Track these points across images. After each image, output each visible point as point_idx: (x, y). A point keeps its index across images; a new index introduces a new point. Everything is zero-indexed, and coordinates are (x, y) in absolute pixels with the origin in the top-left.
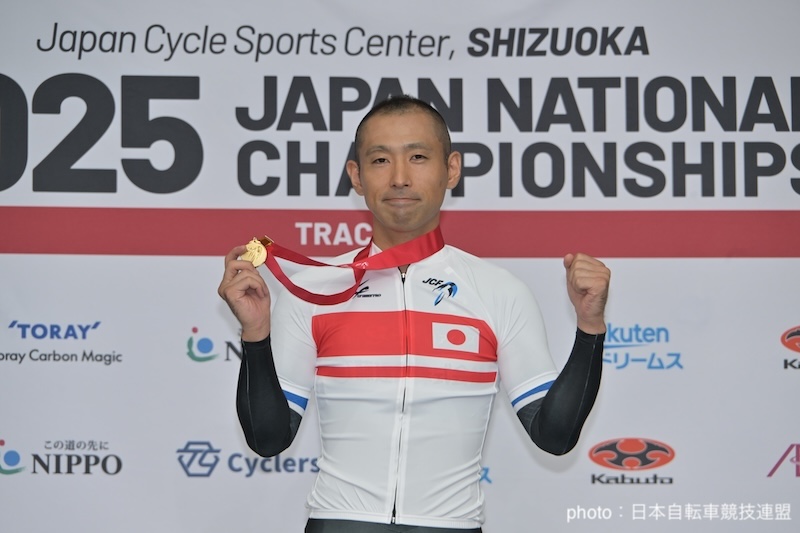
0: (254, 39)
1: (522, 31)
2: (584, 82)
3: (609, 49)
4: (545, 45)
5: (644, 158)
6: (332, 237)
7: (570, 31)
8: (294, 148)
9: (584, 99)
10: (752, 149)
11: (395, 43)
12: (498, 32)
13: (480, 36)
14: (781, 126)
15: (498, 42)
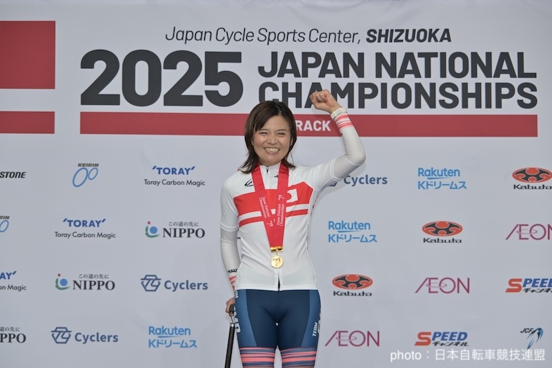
0: (267, 34)
1: (392, 31)
2: (420, 55)
3: (432, 39)
4: (403, 37)
5: (449, 90)
6: (303, 127)
7: (414, 30)
8: (285, 85)
9: (421, 63)
10: (499, 86)
11: (332, 36)
12: (380, 31)
13: (372, 33)
14: (513, 75)
15: (380, 36)
